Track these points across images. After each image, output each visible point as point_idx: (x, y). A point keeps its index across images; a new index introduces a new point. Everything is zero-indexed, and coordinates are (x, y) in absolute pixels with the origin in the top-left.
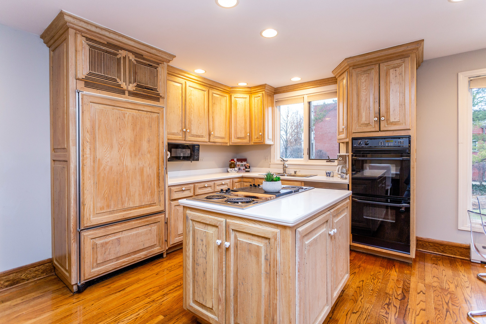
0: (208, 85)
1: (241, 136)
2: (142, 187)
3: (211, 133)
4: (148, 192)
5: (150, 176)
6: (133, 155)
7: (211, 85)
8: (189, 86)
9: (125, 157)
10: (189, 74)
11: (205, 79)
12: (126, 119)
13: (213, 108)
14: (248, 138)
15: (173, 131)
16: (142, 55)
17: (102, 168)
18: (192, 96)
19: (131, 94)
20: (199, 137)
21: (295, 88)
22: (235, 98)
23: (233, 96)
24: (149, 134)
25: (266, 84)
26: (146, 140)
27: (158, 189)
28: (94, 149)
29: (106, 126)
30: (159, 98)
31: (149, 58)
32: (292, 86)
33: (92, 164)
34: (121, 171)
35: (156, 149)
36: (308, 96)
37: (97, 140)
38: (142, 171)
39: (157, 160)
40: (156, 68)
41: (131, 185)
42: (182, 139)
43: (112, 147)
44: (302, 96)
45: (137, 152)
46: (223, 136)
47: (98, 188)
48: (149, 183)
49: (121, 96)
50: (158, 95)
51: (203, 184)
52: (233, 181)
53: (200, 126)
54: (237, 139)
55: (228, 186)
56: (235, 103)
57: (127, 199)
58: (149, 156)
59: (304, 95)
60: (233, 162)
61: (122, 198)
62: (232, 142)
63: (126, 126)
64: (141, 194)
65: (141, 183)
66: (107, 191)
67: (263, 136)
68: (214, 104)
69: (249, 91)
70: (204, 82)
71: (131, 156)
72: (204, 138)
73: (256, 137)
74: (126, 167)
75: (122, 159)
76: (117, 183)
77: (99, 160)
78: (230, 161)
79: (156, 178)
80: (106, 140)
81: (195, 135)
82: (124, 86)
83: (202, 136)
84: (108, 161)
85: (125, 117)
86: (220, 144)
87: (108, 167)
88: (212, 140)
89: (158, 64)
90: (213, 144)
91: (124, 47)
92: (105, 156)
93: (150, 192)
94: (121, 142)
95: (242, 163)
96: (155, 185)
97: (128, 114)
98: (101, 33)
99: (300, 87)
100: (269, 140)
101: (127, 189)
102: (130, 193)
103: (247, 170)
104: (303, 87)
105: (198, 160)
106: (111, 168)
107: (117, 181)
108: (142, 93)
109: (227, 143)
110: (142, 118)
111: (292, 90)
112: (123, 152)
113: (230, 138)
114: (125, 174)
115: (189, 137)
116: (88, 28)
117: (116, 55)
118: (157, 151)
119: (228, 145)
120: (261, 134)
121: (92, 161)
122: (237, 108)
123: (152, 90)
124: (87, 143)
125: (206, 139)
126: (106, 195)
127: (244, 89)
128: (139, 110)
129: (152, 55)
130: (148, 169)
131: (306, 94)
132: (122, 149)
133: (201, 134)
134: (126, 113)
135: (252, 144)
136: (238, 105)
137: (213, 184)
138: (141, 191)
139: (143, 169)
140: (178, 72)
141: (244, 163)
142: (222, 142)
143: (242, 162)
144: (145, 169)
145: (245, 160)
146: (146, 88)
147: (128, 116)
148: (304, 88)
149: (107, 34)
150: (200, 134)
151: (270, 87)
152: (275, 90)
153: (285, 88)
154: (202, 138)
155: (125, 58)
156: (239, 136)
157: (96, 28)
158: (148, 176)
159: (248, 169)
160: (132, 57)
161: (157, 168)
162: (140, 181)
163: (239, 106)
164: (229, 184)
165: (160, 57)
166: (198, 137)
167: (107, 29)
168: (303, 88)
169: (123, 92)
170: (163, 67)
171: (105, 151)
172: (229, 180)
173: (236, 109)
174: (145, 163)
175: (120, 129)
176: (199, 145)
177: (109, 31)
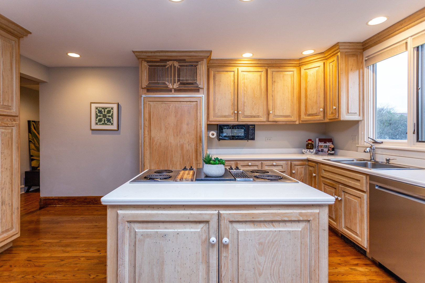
0: (265, 65)
1: (313, 113)
2: (182, 159)
3: (269, 113)
4: (188, 163)
5: (189, 151)
6: (175, 135)
7: (270, 64)
8: (242, 71)
9: (170, 136)
10: (240, 60)
11: (259, 60)
12: (171, 109)
13: (272, 87)
14: (321, 114)
15: (224, 114)
16: (185, 60)
17: (154, 143)
18: (245, 80)
19: (177, 90)
20: (255, 118)
21: (391, 32)
22: (305, 70)
23: (303, 68)
24: (188, 119)
25: (338, 43)
26: (185, 123)
27: (196, 162)
28: (150, 131)
29: (157, 116)
30: (199, 89)
31: (190, 60)
32: (385, 32)
33: (149, 140)
34: (167, 146)
35: (194, 130)
36: (413, 39)
37: (152, 125)
38: (182, 147)
39: (195, 138)
40: (196, 66)
41: (174, 156)
42: (234, 120)
43: (161, 130)
44: (405, 41)
45: (179, 133)
46: (288, 114)
47: (152, 157)
48: (188, 156)
49: (168, 94)
50: (198, 87)
51: (246, 162)
52: (291, 164)
53: (255, 107)
54: (308, 116)
55: (282, 168)
56: (305, 76)
57: (171, 166)
58: (188, 135)
59: (408, 38)
60: (310, 142)
61: (167, 165)
62: (301, 120)
63: (170, 114)
64: (182, 163)
65: (181, 155)
66: (157, 159)
67: (338, 110)
68: (273, 82)
69: (323, 57)
70: (260, 63)
71: (174, 135)
72: (261, 118)
73: (331, 113)
74: (171, 143)
75: (168, 138)
76: (164, 154)
77: (153, 138)
78: (307, 141)
79: (193, 153)
80: (157, 125)
81: (249, 116)
82: (170, 86)
83: (258, 116)
84: (158, 139)
85: (169, 108)
86: (284, 123)
87: (158, 143)
88: (271, 119)
89: (197, 62)
90: (274, 123)
91: (171, 59)
92: (157, 135)
93: (189, 163)
94: (167, 126)
95: (326, 144)
96: (193, 158)
97: (172, 105)
98: (154, 55)
99: (398, 29)
100: (349, 114)
101: (171, 159)
102: (173, 162)
103: (329, 152)
104: (402, 26)
105: (253, 139)
106: (160, 143)
107: (164, 152)
108: (184, 88)
109: (295, 121)
110: (183, 107)
111: (387, 37)
112: (168, 133)
113: (299, 116)
114: (170, 148)
115: (242, 118)
116: (147, 55)
117: (165, 66)
118: (195, 132)
119: (297, 123)
120: (334, 107)
121: (149, 139)
122: (308, 81)
123: (193, 84)
124: (146, 127)
125: (263, 119)
126: (157, 162)
127: (316, 56)
128: (180, 102)
129: (193, 57)
130: (187, 145)
131: (411, 36)
132: (168, 131)
133: (256, 114)
134: (171, 105)
135: (328, 121)
136: (309, 77)
137: (260, 164)
138: (182, 162)
139: (183, 146)
140: (228, 62)
141: (328, 144)
142: (287, 120)
143: (325, 142)
144: (185, 146)
145: (330, 140)
146: (187, 84)
147: (172, 107)
148: (406, 28)
149: (158, 54)
150: (254, 115)
151: (349, 44)
152: (363, 46)
153: (375, 37)
154: (258, 118)
155: (171, 66)
156: (310, 112)
157: (151, 53)
158: (187, 151)
159: (331, 151)
160: (176, 64)
161: (195, 145)
162: (180, 154)
163: (310, 79)
164: (284, 166)
165: (199, 56)
166: (253, 118)
167: (157, 51)
168: (403, 29)
169: (170, 91)
170: (202, 63)
171: (156, 133)
172: (285, 162)
173: (306, 83)
174: (185, 141)
175: (166, 117)
176: (254, 125)
177: (159, 52)
